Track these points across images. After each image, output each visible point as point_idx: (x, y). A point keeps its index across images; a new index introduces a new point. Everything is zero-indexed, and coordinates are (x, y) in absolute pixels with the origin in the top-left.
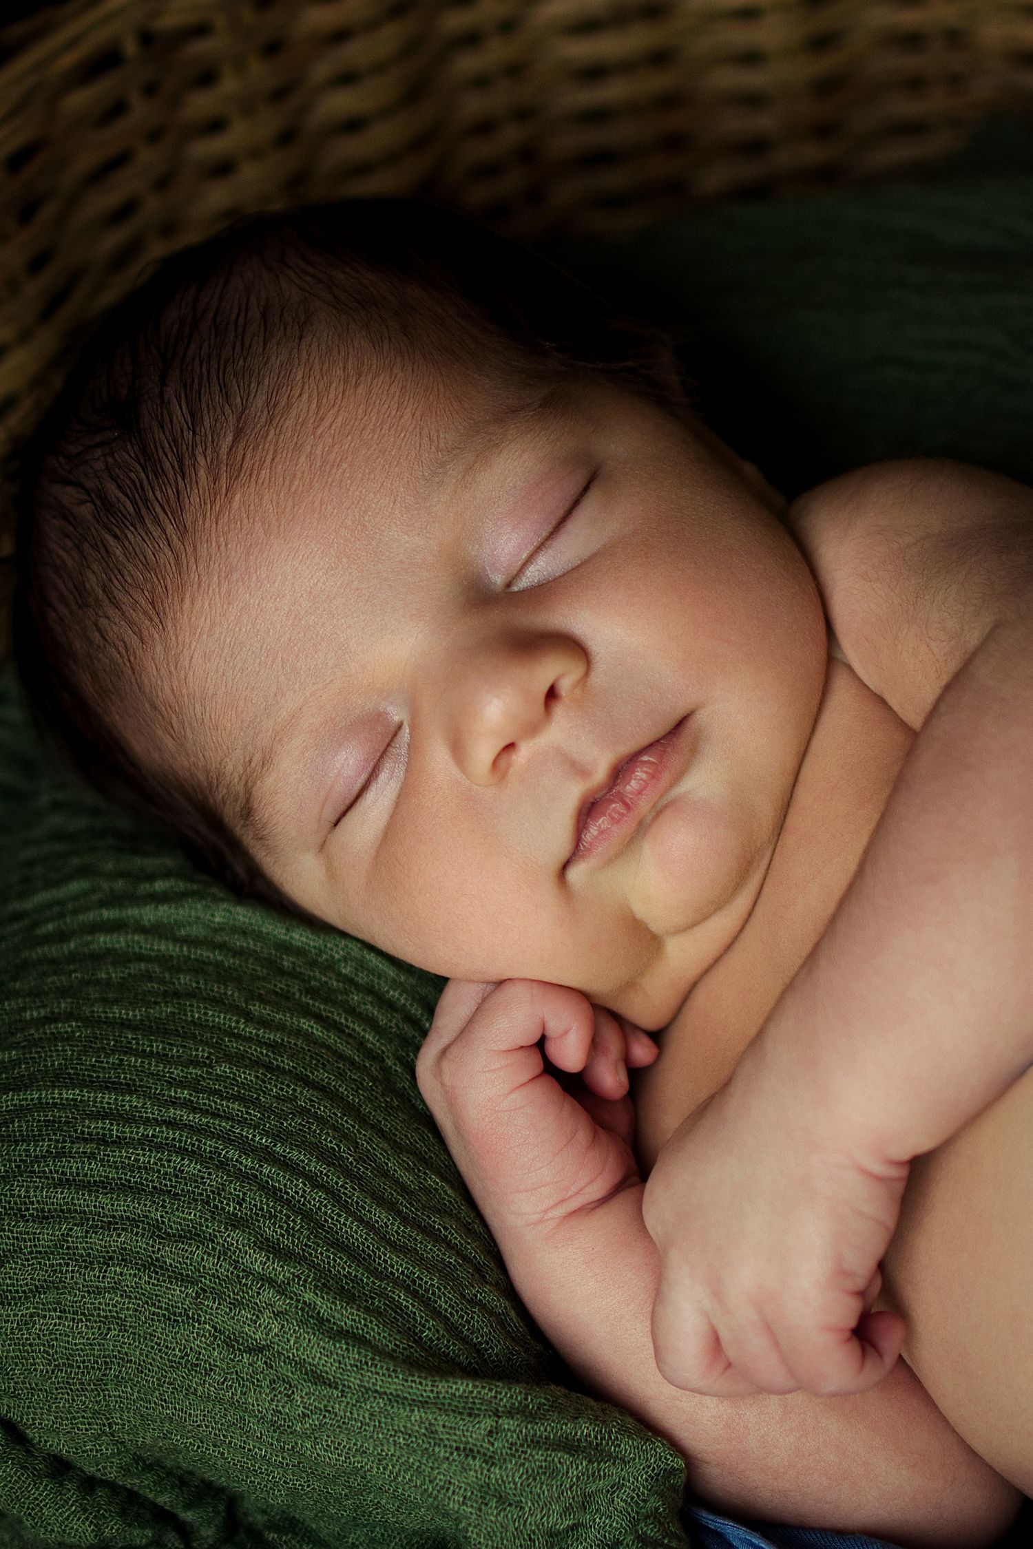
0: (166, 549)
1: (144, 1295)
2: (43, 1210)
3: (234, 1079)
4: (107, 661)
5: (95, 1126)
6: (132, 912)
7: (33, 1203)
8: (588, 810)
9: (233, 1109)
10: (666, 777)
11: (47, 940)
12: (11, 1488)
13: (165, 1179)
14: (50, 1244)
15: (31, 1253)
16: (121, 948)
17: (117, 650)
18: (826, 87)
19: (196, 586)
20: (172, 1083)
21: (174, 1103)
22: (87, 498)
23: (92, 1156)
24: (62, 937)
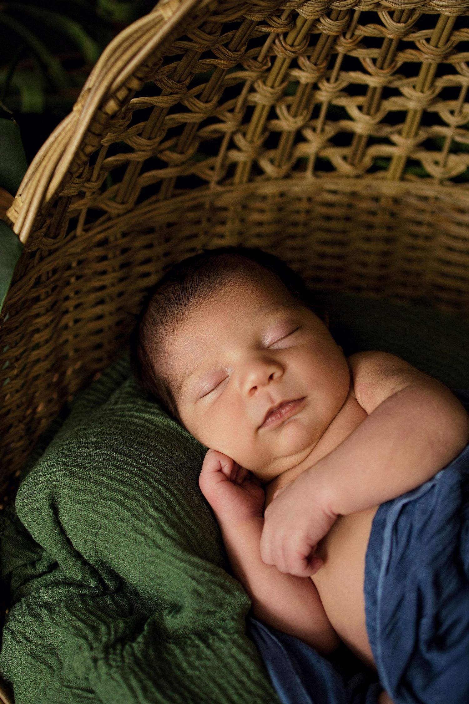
0: (181, 312)
1: (116, 511)
2: (96, 481)
3: (158, 463)
4: (156, 340)
5: (116, 463)
6: (143, 415)
7: (94, 478)
8: (270, 413)
9: (156, 470)
10: (294, 411)
11: (117, 416)
12: (63, 556)
13: (132, 482)
14: (95, 490)
15: (89, 491)
16: (137, 423)
17: (159, 336)
18: (381, 278)
19: (186, 323)
20: (142, 458)
21: (140, 463)
22: (164, 298)
23: (114, 470)
24: (122, 416)
